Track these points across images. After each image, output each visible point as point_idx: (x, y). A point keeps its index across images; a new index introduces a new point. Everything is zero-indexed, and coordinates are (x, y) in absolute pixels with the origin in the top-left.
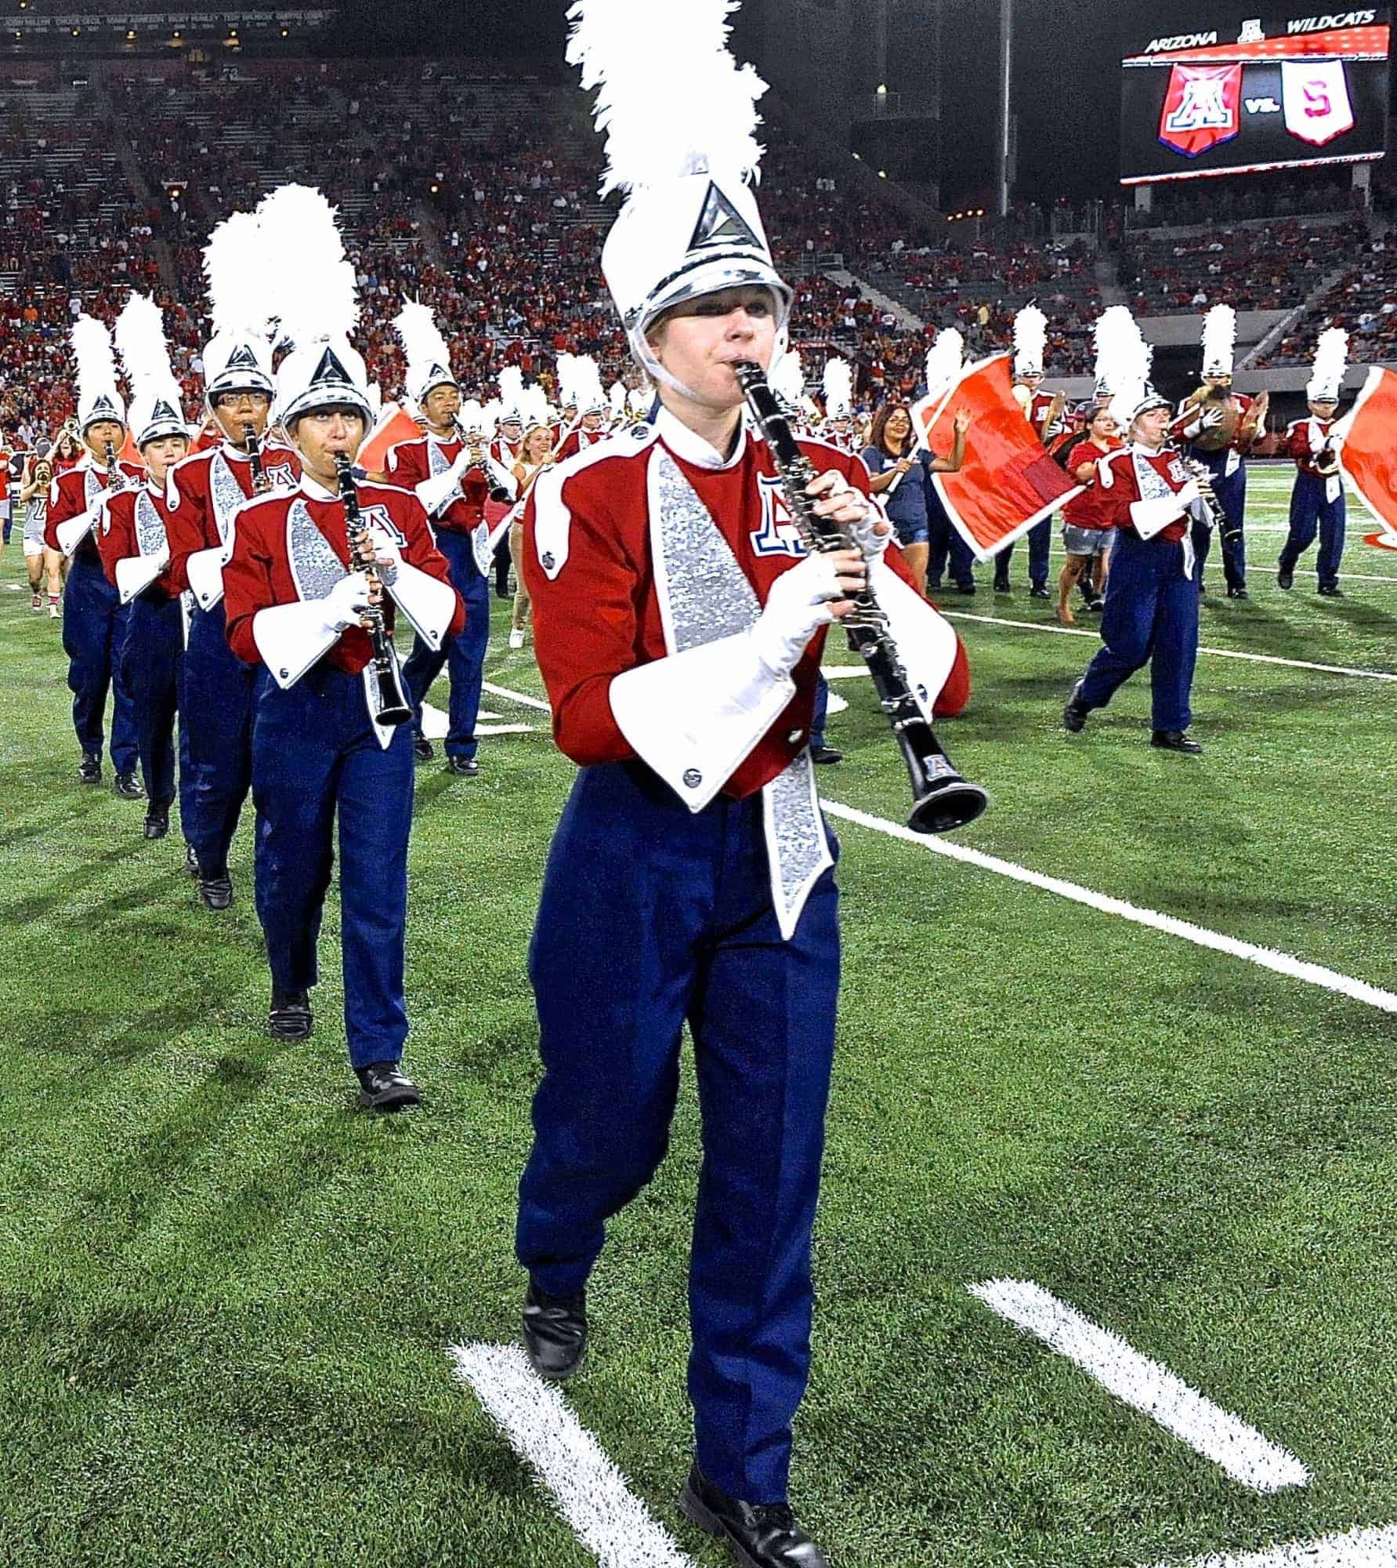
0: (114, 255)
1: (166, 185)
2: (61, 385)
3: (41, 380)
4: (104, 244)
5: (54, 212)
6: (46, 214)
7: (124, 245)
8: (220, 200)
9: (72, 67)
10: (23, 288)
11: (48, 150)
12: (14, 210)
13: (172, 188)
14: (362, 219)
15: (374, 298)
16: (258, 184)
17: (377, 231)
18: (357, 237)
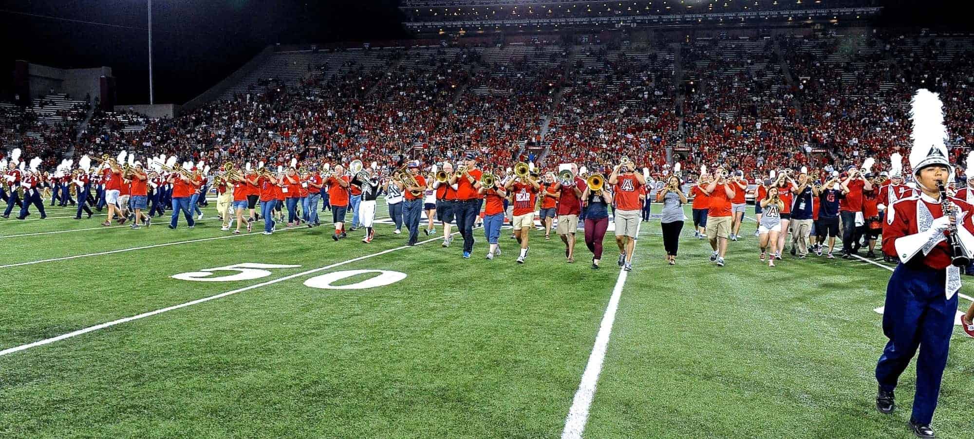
0: (776, 106)
1: (801, 78)
2: (750, 157)
3: (742, 154)
4: (772, 101)
5: (752, 88)
6: (749, 89)
7: (781, 102)
8: (824, 84)
9: (764, 31)
10: (737, 118)
11: (752, 64)
12: (736, 88)
13: (803, 80)
14: (888, 93)
15: (892, 126)
16: (841, 78)
17: (895, 99)
18: (885, 101)
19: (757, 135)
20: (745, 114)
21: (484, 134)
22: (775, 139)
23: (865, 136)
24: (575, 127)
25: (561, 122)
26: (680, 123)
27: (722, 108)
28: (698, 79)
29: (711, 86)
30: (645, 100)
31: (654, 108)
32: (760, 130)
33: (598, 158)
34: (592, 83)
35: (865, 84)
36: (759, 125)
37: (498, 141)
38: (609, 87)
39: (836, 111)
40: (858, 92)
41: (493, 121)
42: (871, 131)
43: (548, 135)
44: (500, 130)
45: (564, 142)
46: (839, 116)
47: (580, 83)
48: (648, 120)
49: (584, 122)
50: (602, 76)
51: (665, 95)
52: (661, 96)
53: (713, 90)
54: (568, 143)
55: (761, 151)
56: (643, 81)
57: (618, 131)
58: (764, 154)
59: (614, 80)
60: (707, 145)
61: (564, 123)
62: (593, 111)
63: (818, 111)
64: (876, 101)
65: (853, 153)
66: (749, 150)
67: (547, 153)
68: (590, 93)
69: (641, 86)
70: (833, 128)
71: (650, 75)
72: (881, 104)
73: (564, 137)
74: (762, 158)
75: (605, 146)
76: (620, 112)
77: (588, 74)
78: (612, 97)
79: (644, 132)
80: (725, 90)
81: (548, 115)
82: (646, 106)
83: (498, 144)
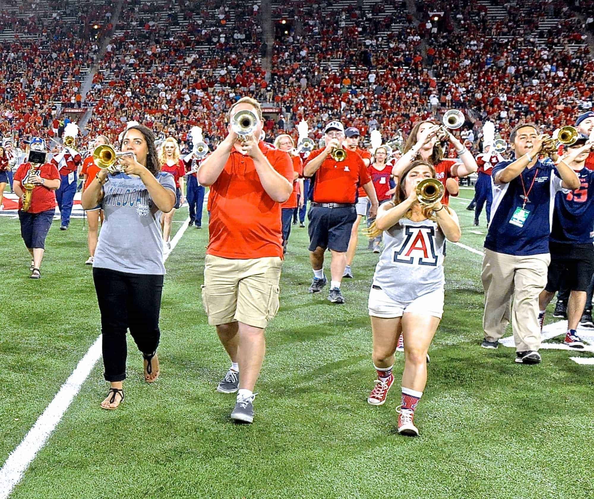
1: (431, 14)
2: (359, 119)
3: (349, 116)
4: (392, 46)
5: (364, 28)
6: (360, 29)
7: (403, 46)
8: (462, 22)
10: (344, 68)
12: (343, 28)
13: (434, 16)
14: (550, 33)
15: (554, 78)
16: (486, 14)
17: (559, 40)
18: (546, 44)
19: (369, 91)
20: (354, 64)
21: (8, 93)
22: (394, 96)
23: (517, 91)
24: (126, 82)
25: (109, 76)
26: (268, 75)
27: (323, 54)
28: (293, 17)
29: (310, 26)
30: (221, 45)
31: (234, 56)
32: (375, 83)
33: (157, 123)
34: (151, 23)
35: (519, 21)
36: (372, 78)
37: (25, 103)
38: (173, 28)
39: (478, 58)
40: (509, 32)
41: (20, 75)
42: (525, 84)
43: (92, 94)
44: (29, 87)
45: (112, 103)
46: (481, 65)
47: (134, 23)
48: (223, 72)
49: (139, 76)
50: (164, 14)
51: (248, 38)
52: (242, 40)
53: (312, 31)
54: (117, 104)
55: (374, 112)
56: (219, 21)
57: (185, 86)
58: (379, 115)
59: (181, 21)
60: (303, 104)
61: (113, 77)
62: (152, 61)
63: (453, 57)
64: (533, 44)
65: (500, 114)
66: (358, 111)
67: (90, 116)
68: (148, 38)
69: (215, 26)
70: (474, 81)
71: (228, 11)
72: (539, 48)
73: (112, 96)
74: (375, 121)
75: (164, 107)
76: (187, 62)
77: (145, 12)
78: (176, 43)
79: (218, 88)
80: (328, 32)
81: (93, 67)
82: (222, 53)
83: (26, 106)
